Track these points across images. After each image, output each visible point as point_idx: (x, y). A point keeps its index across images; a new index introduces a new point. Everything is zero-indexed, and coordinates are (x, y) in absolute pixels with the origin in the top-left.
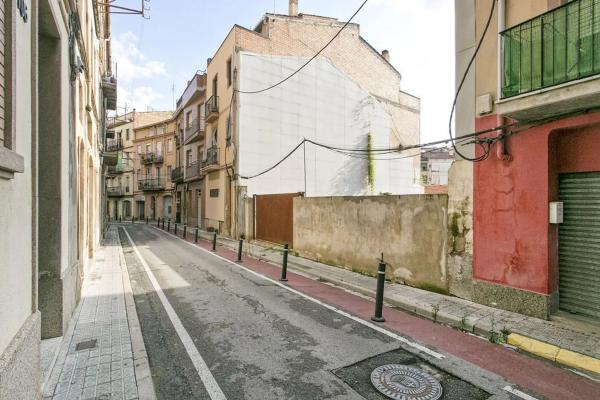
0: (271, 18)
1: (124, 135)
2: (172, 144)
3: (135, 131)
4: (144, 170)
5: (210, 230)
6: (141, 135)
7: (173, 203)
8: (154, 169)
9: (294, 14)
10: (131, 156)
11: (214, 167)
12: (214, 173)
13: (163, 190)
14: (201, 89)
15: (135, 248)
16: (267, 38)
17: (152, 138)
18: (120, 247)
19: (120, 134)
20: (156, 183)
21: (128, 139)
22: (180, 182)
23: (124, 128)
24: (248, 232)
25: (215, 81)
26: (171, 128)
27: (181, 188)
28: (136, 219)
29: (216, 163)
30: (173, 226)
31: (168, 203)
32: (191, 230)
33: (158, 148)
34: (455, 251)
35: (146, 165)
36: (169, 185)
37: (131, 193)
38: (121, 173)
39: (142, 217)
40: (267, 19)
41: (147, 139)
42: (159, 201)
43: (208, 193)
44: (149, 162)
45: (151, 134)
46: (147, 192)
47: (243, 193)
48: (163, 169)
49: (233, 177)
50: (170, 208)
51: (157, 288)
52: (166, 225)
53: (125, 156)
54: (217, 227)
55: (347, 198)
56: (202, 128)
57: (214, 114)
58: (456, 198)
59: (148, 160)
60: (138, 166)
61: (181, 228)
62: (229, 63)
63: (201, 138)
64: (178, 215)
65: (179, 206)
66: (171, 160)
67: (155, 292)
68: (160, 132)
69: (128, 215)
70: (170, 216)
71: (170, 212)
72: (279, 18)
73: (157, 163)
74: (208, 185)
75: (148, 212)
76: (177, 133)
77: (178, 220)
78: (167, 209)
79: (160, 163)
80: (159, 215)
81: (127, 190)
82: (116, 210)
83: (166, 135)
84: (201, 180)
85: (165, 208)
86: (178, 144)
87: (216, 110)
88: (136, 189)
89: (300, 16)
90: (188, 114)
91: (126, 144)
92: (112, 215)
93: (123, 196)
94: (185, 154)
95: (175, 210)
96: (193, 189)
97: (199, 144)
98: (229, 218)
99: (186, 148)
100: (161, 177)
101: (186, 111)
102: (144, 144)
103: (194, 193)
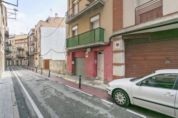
0: (50, 18)
1: (12, 42)
2: (26, 45)
3: (15, 40)
4: (18, 52)
5: (36, 68)
6: (17, 42)
7: (27, 61)
8: (21, 52)
9: (56, 17)
10: (14, 48)
11: (36, 52)
12: (36, 54)
13: (24, 57)
14: (34, 33)
15: (14, 71)
16: (49, 23)
17: (21, 43)
18: (10, 72)
19: (10, 41)
20: (22, 55)
21: (13, 42)
22: (29, 56)
23: (12, 39)
24: (43, 67)
25: (37, 31)
26: (26, 41)
27: (29, 57)
28: (16, 66)
29: (36, 51)
30: (27, 67)
31: (26, 61)
32: (32, 68)
33: (22, 46)
34: (66, 69)
35: (19, 50)
36: (26, 56)
37: (14, 58)
38: (11, 52)
39: (18, 65)
40: (49, 19)
41: (19, 43)
42: (23, 61)
43: (35, 59)
44: (20, 49)
45: (20, 42)
46: (19, 58)
47: (42, 59)
48: (24, 52)
49: (40, 55)
50: (26, 62)
51: (16, 76)
52: (25, 67)
53: (12, 47)
54: (37, 67)
55: (56, 60)
56: (34, 43)
57: (36, 40)
58: (66, 61)
59: (19, 49)
60: (16, 50)
61: (29, 68)
62: (39, 28)
63: (33, 45)
64: (28, 64)
65: (29, 62)
66: (26, 49)
67: (16, 77)
68: (23, 41)
69: (13, 64)
70: (26, 65)
71: (26, 63)
72: (52, 18)
73: (22, 50)
74: (35, 57)
75: (19, 63)
76: (28, 42)
77: (28, 66)
78: (25, 63)
79: (23, 50)
80: (23, 64)
81: (13, 57)
82: (9, 63)
83: (25, 42)
84: (33, 55)
85: (24, 62)
86: (28, 45)
87: (37, 39)
88: (16, 57)
89: (58, 18)
90: (31, 38)
91: (12, 44)
92: (8, 64)
93: (11, 59)
94: (30, 48)
95: (27, 63)
96: (32, 57)
97: (33, 46)
98: (39, 65)
99: (30, 47)
100: (24, 54)
101: (30, 37)
102: (18, 45)
103: (32, 58)
